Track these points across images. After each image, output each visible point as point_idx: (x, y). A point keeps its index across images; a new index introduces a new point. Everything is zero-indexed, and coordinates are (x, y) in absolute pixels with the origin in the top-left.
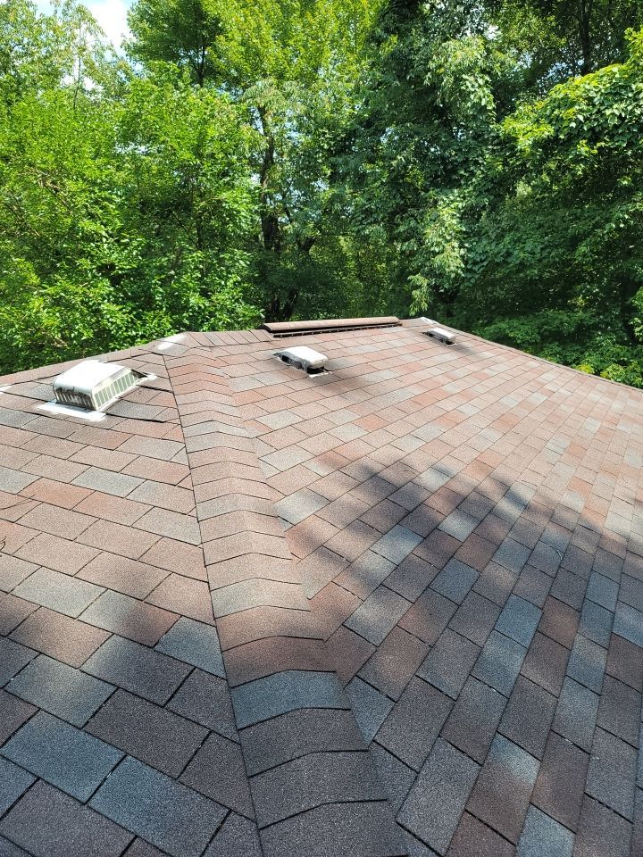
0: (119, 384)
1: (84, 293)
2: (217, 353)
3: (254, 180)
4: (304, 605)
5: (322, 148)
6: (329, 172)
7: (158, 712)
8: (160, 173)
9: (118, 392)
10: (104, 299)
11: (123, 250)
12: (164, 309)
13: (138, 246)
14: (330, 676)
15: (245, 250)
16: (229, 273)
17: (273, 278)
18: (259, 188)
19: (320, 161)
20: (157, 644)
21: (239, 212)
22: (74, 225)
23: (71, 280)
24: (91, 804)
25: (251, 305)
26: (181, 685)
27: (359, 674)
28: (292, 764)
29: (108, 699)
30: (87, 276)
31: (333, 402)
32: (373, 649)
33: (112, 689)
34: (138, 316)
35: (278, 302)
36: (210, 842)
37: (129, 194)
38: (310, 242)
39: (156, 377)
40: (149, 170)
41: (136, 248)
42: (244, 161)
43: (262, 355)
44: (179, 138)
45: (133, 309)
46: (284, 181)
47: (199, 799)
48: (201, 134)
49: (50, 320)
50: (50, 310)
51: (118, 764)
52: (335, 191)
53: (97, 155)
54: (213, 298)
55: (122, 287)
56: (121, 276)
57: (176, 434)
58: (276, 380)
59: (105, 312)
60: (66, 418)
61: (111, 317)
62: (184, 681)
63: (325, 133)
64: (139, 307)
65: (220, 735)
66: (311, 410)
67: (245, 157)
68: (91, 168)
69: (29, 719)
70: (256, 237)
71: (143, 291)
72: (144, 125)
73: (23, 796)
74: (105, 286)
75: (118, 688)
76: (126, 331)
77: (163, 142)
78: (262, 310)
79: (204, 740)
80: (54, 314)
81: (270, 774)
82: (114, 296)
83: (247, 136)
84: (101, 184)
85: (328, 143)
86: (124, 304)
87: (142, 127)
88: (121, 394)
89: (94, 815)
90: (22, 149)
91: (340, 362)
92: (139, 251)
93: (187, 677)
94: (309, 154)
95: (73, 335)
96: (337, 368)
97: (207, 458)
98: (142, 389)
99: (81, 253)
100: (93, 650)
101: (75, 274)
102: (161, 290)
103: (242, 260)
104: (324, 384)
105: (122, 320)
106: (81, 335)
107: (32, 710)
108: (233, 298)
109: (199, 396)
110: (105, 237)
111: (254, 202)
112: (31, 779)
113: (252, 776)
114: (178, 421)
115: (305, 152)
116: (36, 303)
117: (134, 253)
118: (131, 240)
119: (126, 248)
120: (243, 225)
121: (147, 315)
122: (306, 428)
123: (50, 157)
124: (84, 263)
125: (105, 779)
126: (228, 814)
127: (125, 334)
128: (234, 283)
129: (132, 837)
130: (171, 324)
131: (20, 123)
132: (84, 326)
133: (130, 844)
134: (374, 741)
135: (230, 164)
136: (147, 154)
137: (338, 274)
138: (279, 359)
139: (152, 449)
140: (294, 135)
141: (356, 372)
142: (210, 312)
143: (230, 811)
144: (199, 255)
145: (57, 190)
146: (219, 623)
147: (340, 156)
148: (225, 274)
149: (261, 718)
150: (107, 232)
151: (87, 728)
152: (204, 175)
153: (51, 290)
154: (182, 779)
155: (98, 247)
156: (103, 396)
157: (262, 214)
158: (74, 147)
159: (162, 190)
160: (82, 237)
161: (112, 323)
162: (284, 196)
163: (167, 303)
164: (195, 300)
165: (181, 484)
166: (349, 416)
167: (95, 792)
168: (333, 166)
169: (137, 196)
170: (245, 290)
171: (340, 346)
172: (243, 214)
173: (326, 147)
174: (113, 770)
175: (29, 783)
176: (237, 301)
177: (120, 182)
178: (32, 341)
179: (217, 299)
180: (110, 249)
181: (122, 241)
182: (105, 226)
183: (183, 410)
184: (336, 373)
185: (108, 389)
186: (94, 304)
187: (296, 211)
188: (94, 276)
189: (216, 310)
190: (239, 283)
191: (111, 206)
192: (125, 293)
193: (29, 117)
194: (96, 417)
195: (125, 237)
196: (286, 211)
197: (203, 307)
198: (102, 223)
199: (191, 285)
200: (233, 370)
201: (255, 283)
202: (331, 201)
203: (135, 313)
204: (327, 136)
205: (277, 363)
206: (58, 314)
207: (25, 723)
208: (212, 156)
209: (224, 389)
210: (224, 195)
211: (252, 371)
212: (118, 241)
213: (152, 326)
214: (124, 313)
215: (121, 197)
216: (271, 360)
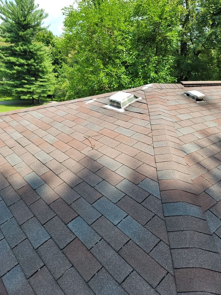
0: (130, 100)
1: (116, 71)
2: (163, 91)
3: (180, 28)
4: (190, 182)
5: (210, 13)
6: (211, 23)
7: (138, 205)
8: (146, 27)
9: (129, 103)
10: (122, 74)
11: (130, 56)
12: (142, 78)
13: (135, 55)
14: (199, 207)
15: (173, 56)
16: (166, 64)
17: (182, 67)
18: (182, 30)
19: (209, 18)
20: (138, 184)
21: (173, 40)
22: (115, 47)
23: (113, 67)
24: (118, 226)
25: (172, 77)
26: (146, 198)
27: (209, 209)
28: (183, 232)
29: (123, 197)
30: (118, 66)
31: (206, 112)
32: (216, 202)
33: (125, 195)
34: (133, 80)
35: (183, 76)
36: (154, 248)
37: (134, 35)
38: (199, 52)
39: (141, 99)
40: (142, 25)
41: (134, 55)
42: (178, 20)
43: (179, 93)
44: (154, 12)
45: (131, 77)
46: (192, 27)
47: (151, 234)
48: (163, 10)
49: (105, 80)
50: (106, 77)
51: (126, 217)
52: (213, 30)
53: (125, 21)
54: (159, 74)
55: (128, 69)
56: (129, 65)
57: (147, 118)
58: (184, 102)
59: (122, 78)
60: (112, 110)
61: (124, 80)
62: (147, 197)
63: (212, 6)
64: (133, 77)
65: (158, 216)
66: (197, 114)
67: (178, 18)
68: (123, 26)
69: (100, 198)
70: (177, 51)
71: (135, 71)
72: (142, 9)
73: (98, 219)
74: (123, 69)
75: (126, 195)
76: (128, 85)
77: (148, 15)
78: (176, 79)
79: (153, 217)
80: (107, 78)
81: (175, 233)
82: (126, 73)
83: (180, 9)
84: (125, 32)
85: (213, 10)
86: (129, 75)
87: (141, 10)
88: (130, 103)
89: (118, 229)
90: (102, 21)
91: (209, 97)
92: (135, 56)
93: (148, 196)
94: (204, 16)
95: (112, 86)
96: (208, 100)
97: (158, 127)
98: (137, 102)
99: (117, 58)
100: (119, 182)
101: (114, 64)
102: (141, 71)
103: (171, 59)
104: (202, 105)
105: (127, 81)
106: (114, 86)
107: (101, 196)
108: (166, 74)
109: (156, 106)
110: (125, 52)
111: (179, 37)
112: (101, 215)
113: (169, 232)
114: (148, 114)
115: (203, 15)
116: (102, 75)
117: (134, 57)
118: (133, 52)
119: (131, 56)
120: (174, 46)
121: (136, 80)
122: (194, 120)
123: (110, 23)
124: (117, 61)
125: (122, 220)
126: (160, 241)
127: (128, 86)
128: (167, 68)
129: (129, 239)
130: (143, 83)
131: (102, 11)
132: (115, 83)
133: (129, 241)
134: (214, 233)
135: (172, 21)
136: (142, 20)
137: (209, 65)
138: (186, 95)
139: (139, 122)
140: (199, 8)
141: (216, 102)
142: (157, 79)
143: (161, 240)
144: (156, 58)
145: (111, 35)
146: (160, 182)
147: (217, 16)
148: (164, 65)
149: (172, 215)
150: (126, 50)
151: (117, 204)
152: (162, 26)
153: (106, 70)
154: (145, 226)
155: (122, 55)
156: (124, 104)
157: (181, 41)
158: (118, 19)
159: (146, 33)
160: (118, 52)
161: (124, 82)
162: (191, 34)
163: (143, 76)
164: (153, 74)
165: (148, 135)
166: (211, 118)
167: (119, 223)
168: (214, 20)
169: (137, 36)
170: (171, 71)
171: (210, 92)
172: (174, 41)
173: (212, 12)
174: (124, 218)
175: (100, 216)
176: (167, 75)
177: (131, 31)
178: (99, 87)
179: (160, 74)
180: (126, 56)
181: (130, 53)
182: (125, 47)
183: (150, 110)
184: (208, 101)
185: (126, 101)
186: (119, 75)
187: (195, 40)
188: (120, 66)
189: (159, 78)
190: (169, 68)
191: (127, 40)
192: (129, 72)
193: (105, 9)
194: (122, 110)
195: (131, 52)
196: (191, 40)
197: (155, 77)
198: (124, 47)
199: (152, 69)
200: (168, 98)
201: (175, 69)
202: (211, 35)
203: (132, 79)
204: (213, 7)
205: (184, 96)
206: (108, 79)
207: (99, 199)
208: (166, 18)
209: (165, 104)
210: (168, 34)
211: (175, 98)
212: (128, 53)
213: (137, 83)
214: (128, 79)
215: (131, 37)
216: (182, 95)
